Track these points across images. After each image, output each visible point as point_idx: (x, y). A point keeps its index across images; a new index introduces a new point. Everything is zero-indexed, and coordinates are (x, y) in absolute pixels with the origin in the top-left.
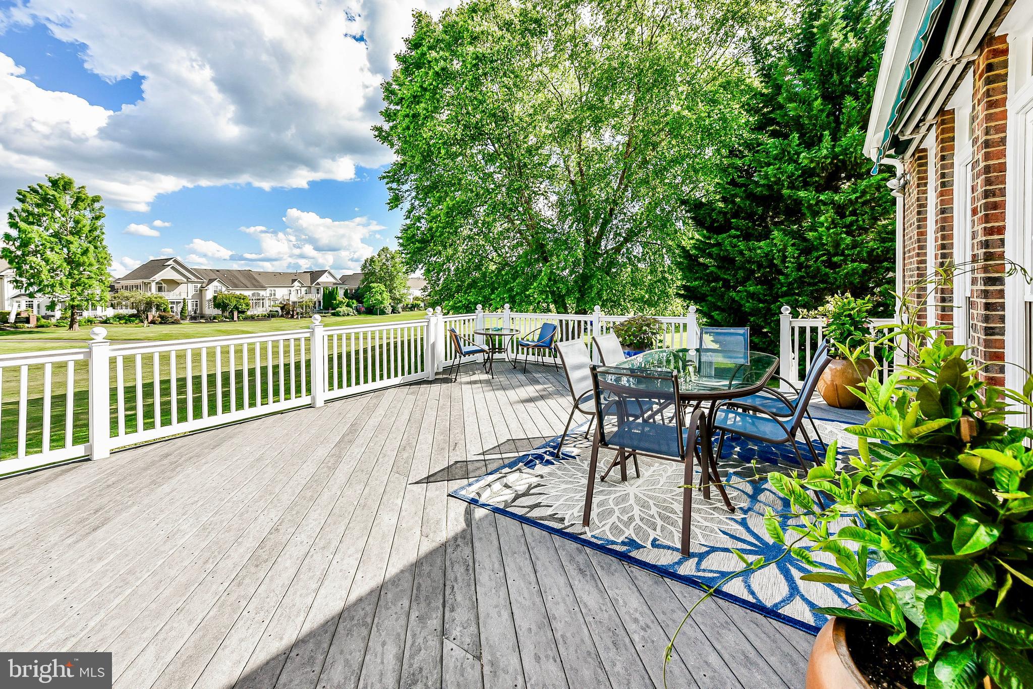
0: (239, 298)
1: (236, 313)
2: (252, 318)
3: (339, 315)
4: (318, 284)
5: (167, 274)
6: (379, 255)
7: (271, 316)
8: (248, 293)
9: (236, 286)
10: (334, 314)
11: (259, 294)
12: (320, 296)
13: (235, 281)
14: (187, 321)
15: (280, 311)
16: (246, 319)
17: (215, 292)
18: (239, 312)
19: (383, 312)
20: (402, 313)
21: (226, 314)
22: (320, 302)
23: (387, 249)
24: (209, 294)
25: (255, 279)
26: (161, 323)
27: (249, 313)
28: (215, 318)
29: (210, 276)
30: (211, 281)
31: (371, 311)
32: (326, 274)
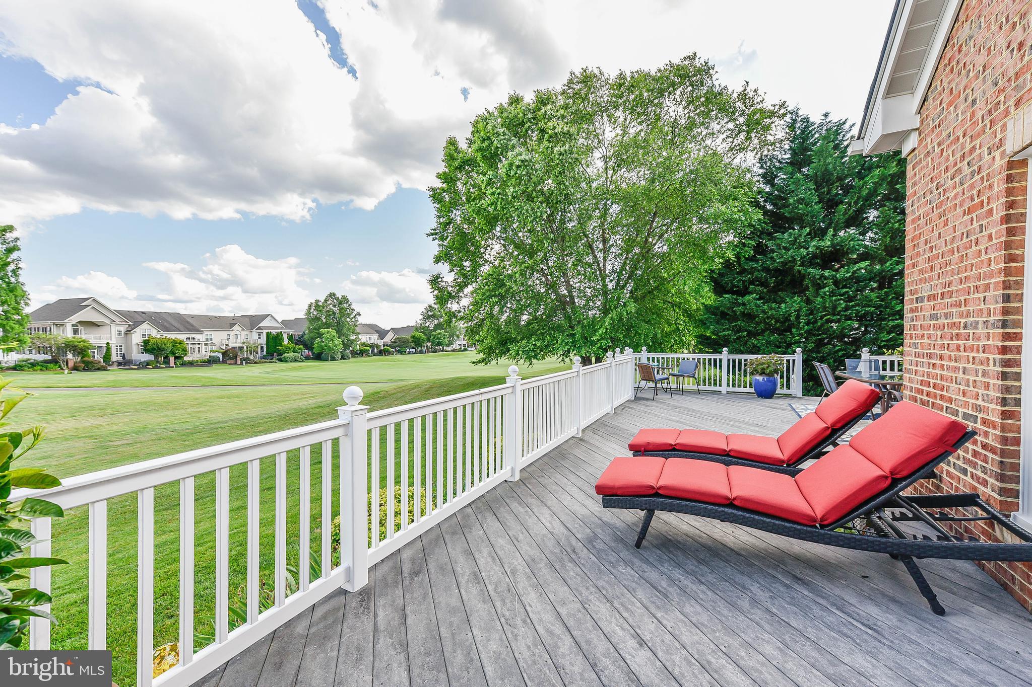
0: (175, 343)
1: (172, 359)
2: (191, 364)
3: (286, 361)
4: (259, 328)
5: (86, 315)
6: (326, 301)
7: (211, 362)
8: (182, 337)
9: (167, 330)
10: (280, 360)
11: (194, 339)
12: (263, 341)
13: (166, 324)
14: (115, 367)
15: (221, 357)
16: (184, 365)
17: (144, 336)
18: (176, 358)
19: (333, 359)
20: (353, 359)
21: (161, 359)
22: (262, 347)
23: (334, 295)
24: (137, 338)
25: (188, 322)
26: (84, 369)
27: (186, 359)
28: (148, 364)
29: (134, 319)
30: (137, 324)
31: (318, 357)
32: (269, 318)
